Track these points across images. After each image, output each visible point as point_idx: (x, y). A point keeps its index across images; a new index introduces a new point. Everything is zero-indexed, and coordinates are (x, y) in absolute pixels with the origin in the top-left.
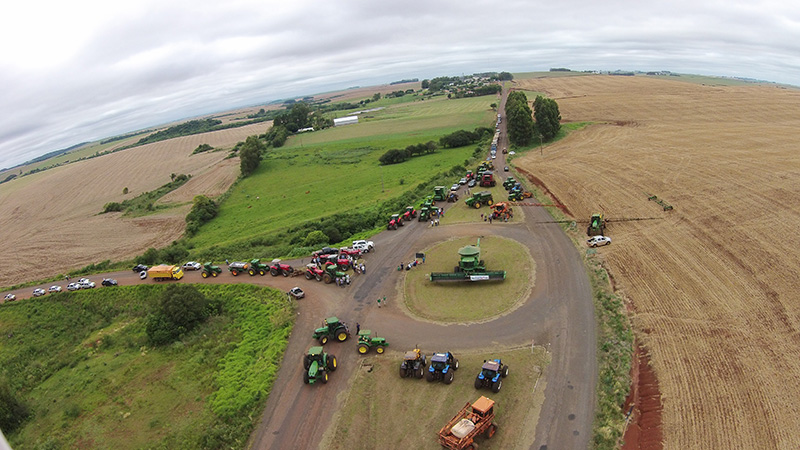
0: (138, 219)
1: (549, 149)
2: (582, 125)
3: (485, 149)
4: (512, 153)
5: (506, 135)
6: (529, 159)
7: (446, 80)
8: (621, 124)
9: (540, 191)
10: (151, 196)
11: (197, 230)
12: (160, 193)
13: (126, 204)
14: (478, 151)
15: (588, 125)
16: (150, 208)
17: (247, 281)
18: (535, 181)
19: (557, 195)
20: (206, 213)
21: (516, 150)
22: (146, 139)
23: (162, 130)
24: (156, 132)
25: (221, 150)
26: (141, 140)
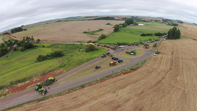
0: (90, 36)
2: (186, 38)
7: (168, 20)
8: (194, 40)
9: (159, 46)
10: (94, 32)
11: (100, 40)
12: (96, 32)
13: (88, 32)
16: (93, 34)
17: (103, 47)
20: (103, 37)
22: (96, 19)
23: (100, 17)
24: (99, 17)
25: (112, 25)
26: (95, 19)
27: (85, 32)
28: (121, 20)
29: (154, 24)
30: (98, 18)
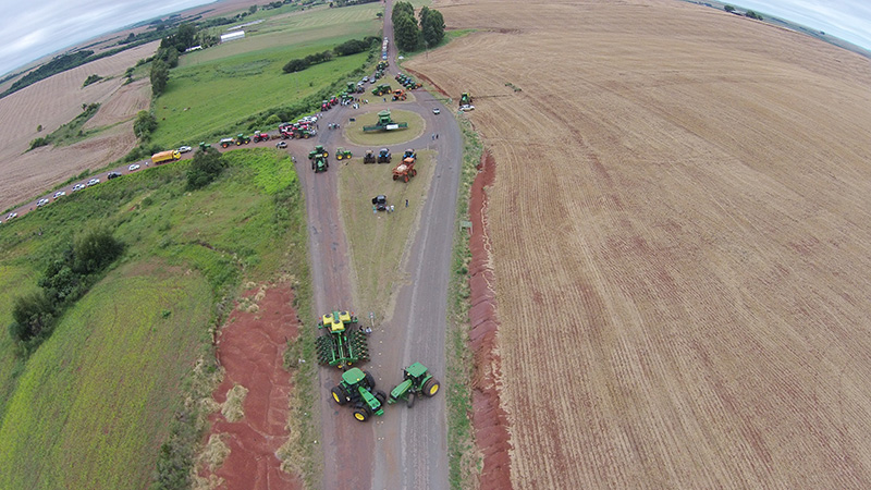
0: (74, 145)
1: (433, 54)
2: (465, 32)
3: (376, 55)
4: (401, 58)
5: (394, 43)
6: (416, 62)
8: (503, 31)
9: (425, 84)
10: (72, 126)
13: (49, 138)
14: (371, 57)
15: (471, 33)
16: (80, 135)
17: (238, 148)
18: (422, 77)
19: (438, 85)
21: (404, 55)
22: (19, 83)
23: (33, 71)
24: (28, 73)
25: (112, 78)
26: (14, 86)
27: (38, 144)
28: (124, 49)
29: (274, 18)
30: (24, 79)
